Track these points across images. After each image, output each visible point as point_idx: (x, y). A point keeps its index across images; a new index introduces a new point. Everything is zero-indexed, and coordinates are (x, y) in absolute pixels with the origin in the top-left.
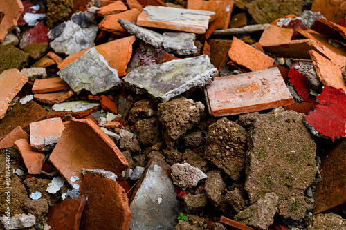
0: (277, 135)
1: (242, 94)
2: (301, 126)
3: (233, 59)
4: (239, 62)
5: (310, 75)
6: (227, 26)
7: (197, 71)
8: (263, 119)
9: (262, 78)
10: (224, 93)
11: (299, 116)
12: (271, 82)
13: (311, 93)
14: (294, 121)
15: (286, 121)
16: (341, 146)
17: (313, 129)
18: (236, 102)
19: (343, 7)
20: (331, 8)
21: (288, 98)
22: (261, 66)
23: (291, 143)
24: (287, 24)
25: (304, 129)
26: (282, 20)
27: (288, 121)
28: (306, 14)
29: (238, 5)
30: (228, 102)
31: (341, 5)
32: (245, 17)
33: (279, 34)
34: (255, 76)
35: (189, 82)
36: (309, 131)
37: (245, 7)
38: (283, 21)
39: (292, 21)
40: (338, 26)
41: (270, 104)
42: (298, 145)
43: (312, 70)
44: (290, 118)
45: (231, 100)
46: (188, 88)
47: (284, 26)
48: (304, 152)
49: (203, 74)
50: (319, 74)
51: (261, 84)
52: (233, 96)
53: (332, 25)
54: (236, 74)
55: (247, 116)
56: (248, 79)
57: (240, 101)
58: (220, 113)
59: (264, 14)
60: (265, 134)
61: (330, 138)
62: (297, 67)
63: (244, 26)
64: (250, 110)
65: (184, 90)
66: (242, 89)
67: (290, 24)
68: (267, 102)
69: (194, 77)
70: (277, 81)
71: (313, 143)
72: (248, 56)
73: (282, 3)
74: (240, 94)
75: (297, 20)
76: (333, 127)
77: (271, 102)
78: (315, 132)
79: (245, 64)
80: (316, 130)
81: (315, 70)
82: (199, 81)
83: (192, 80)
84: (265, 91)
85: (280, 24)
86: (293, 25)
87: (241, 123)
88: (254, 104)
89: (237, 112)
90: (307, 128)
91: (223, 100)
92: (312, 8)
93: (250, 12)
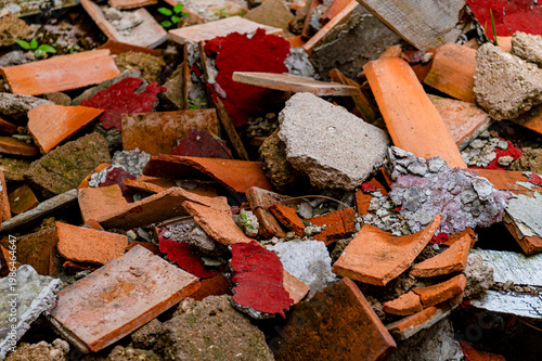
0: (208, 340)
1: (115, 302)
2: (233, 313)
3: (69, 256)
4: (80, 257)
5: (197, 238)
6: (9, 214)
7: (29, 295)
8: (180, 325)
9: (127, 268)
10: (86, 312)
11: (223, 300)
12: (146, 269)
13: (207, 263)
14: (221, 311)
15: (211, 315)
16: (294, 320)
17: (251, 311)
18: (116, 318)
19: (167, 130)
20: (151, 138)
21: (191, 281)
22: (112, 251)
23: (230, 343)
24: (103, 180)
25: (237, 316)
26: (93, 176)
27: (213, 314)
28: (118, 156)
29: (11, 176)
30: (103, 322)
31: (164, 129)
32: (29, 190)
33: (104, 198)
34: (113, 269)
35: (25, 316)
36: (246, 315)
37: (25, 176)
38: (96, 178)
39: (109, 174)
40: (186, 157)
41: (169, 299)
42: (240, 342)
43: (197, 230)
44: (214, 308)
45: (106, 318)
46: (28, 326)
47: (100, 185)
48: (252, 349)
49: (42, 296)
50: (210, 232)
51: (134, 278)
52: (104, 310)
53: (178, 159)
54: (83, 276)
55: (145, 331)
56: (107, 278)
57: (121, 313)
58: (103, 343)
59: (59, 177)
60: (192, 345)
61: (278, 315)
62: (167, 234)
63: (36, 204)
64: (143, 321)
65: (23, 332)
66: (110, 295)
67: (107, 179)
68: (163, 299)
69: (28, 305)
70: (155, 264)
71: (258, 332)
72: (90, 244)
73: (78, 153)
74: (112, 304)
75: (115, 169)
76: (273, 297)
77: (169, 296)
78: (256, 314)
79: (90, 258)
80: (256, 310)
81: (201, 229)
82: (41, 308)
83: (30, 311)
84: (149, 285)
85: (94, 182)
86: (113, 178)
87: (139, 345)
88: (146, 309)
89: (126, 331)
90: (241, 313)
91: (95, 323)
92: (125, 146)
93: (37, 180)
